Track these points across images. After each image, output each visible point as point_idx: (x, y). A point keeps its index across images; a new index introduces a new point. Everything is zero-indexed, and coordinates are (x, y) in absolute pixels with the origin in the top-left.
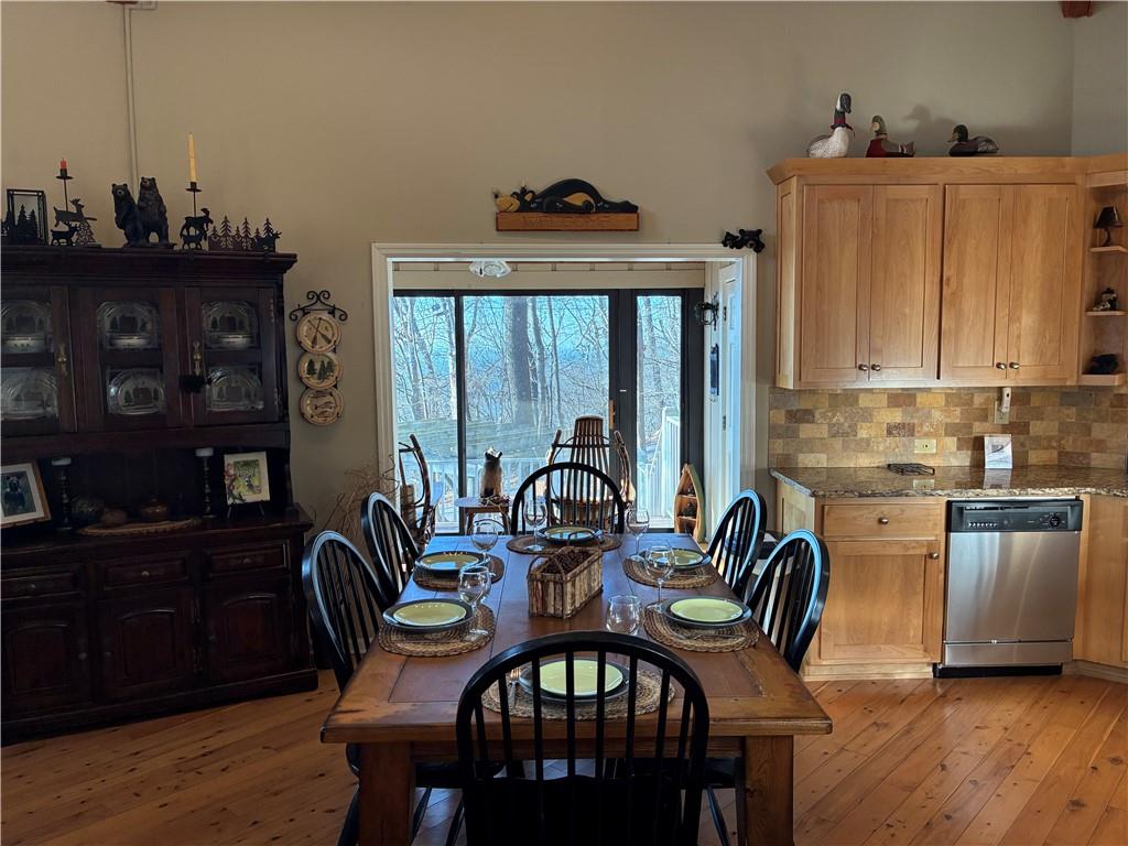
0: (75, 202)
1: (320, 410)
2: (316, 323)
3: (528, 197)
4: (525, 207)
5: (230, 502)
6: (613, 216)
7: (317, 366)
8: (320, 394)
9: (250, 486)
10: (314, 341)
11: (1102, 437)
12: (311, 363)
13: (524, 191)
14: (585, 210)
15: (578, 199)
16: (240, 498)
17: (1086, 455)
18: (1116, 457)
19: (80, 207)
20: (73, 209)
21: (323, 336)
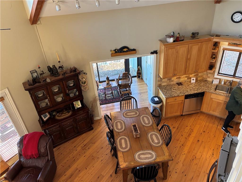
0: (42, 71)
1: (85, 89)
2: (82, 76)
3: (116, 51)
4: (116, 52)
5: (76, 108)
6: (131, 52)
7: (83, 82)
8: (84, 86)
9: (78, 105)
10: (82, 79)
11: (210, 76)
12: (82, 82)
13: (116, 50)
14: (127, 51)
15: (125, 50)
16: (77, 107)
17: (207, 78)
18: (211, 79)
19: (43, 72)
20: (42, 72)
21: (83, 77)
